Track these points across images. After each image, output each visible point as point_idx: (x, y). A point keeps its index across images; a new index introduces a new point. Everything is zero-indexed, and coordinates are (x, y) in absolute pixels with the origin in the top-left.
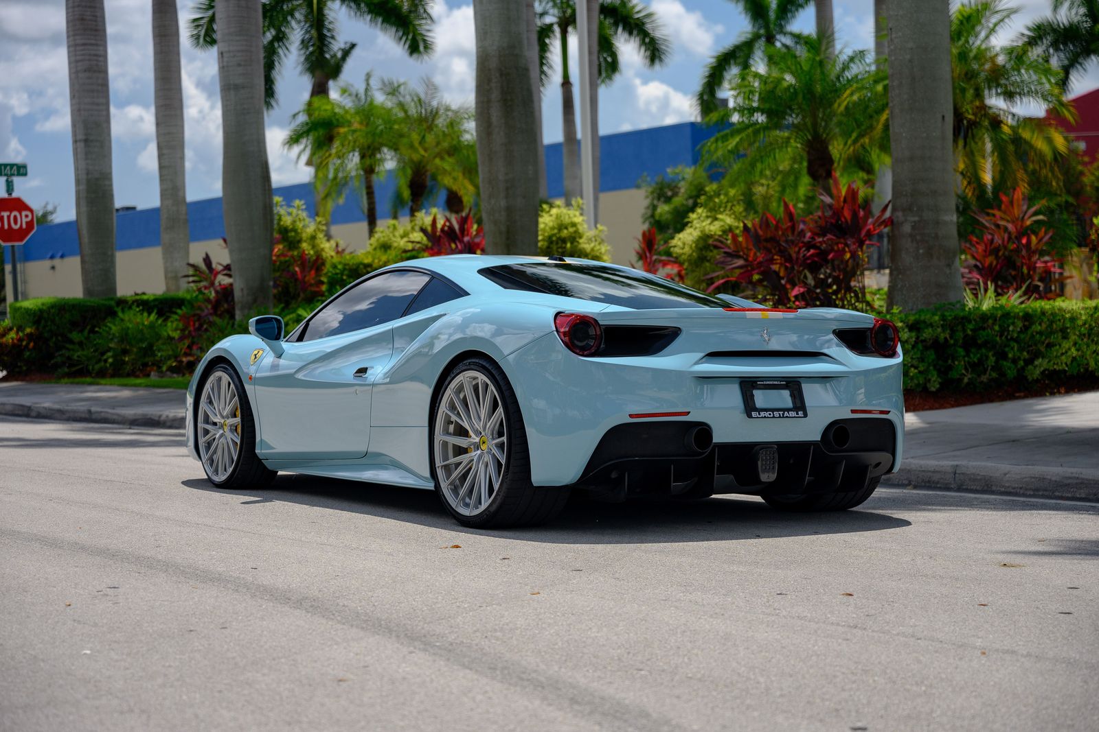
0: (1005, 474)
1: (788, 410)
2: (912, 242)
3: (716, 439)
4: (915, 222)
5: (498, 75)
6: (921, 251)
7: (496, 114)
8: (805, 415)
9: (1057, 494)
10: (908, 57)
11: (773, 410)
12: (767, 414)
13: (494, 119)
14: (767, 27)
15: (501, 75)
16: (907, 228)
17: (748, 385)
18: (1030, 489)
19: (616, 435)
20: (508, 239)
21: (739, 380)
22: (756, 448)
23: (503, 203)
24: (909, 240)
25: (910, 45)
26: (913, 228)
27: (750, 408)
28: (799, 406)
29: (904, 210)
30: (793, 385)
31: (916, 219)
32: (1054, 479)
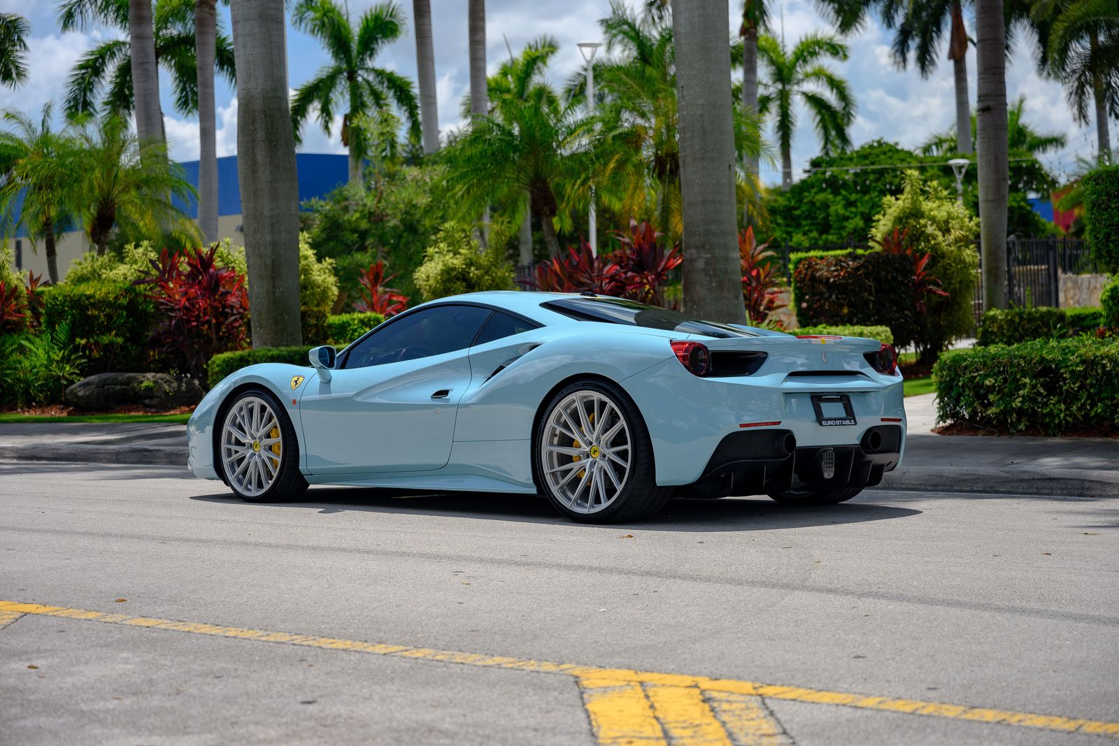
0: (904, 473)
1: (844, 419)
2: (706, 276)
3: (799, 444)
4: (708, 258)
5: (262, 116)
6: (714, 284)
7: (261, 154)
8: (856, 424)
9: (956, 488)
11: (835, 419)
12: (831, 422)
13: (259, 158)
14: (349, 62)
15: (266, 116)
16: (700, 264)
17: (817, 398)
18: (930, 485)
19: (729, 442)
20: (273, 272)
21: (809, 396)
22: (821, 450)
23: (268, 238)
24: (703, 274)
25: (701, 102)
26: (707, 264)
27: (820, 418)
28: (850, 414)
29: (697, 248)
30: (844, 398)
31: (709, 256)
32: (951, 476)
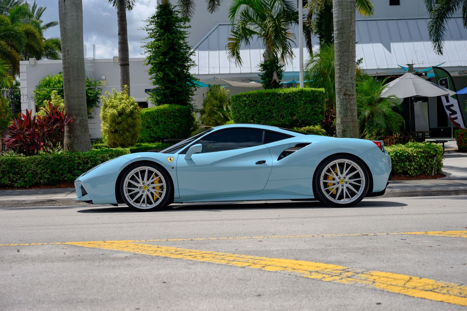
10: (76, 61)
